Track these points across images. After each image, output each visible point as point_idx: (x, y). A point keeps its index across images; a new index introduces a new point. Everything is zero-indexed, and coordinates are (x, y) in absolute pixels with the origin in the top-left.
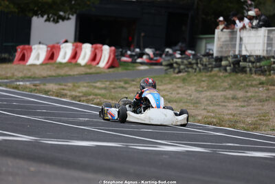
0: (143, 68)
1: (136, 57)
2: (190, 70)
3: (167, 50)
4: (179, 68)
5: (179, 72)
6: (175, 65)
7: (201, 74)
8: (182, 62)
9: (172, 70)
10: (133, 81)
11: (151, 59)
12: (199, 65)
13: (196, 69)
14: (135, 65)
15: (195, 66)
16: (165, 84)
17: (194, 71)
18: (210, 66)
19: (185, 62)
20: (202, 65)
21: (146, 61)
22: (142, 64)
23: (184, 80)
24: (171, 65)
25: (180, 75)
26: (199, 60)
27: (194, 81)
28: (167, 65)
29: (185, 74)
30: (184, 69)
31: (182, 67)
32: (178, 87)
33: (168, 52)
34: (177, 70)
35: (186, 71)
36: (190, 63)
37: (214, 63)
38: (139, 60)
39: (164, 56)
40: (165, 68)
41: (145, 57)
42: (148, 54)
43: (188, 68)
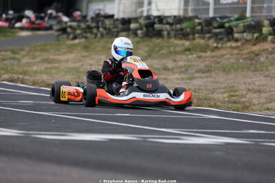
0: (24, 34)
1: (13, 21)
2: (89, 35)
3: (49, 11)
4: (74, 33)
5: (75, 38)
6: (69, 30)
7: (104, 40)
8: (79, 26)
9: (65, 36)
10: (22, 50)
11: (33, 23)
12: (101, 29)
13: (96, 34)
14: (14, 30)
15: (95, 31)
16: (65, 53)
17: (94, 36)
18: (115, 30)
19: (83, 25)
20: (105, 28)
21: (26, 26)
22: (22, 29)
23: (86, 48)
24: (63, 30)
25: (77, 41)
26: (100, 24)
27: (98, 49)
28: (58, 30)
29: (83, 40)
30: (81, 34)
31: (78, 32)
32: (83, 57)
33: (51, 14)
34: (71, 36)
35: (83, 37)
36: (89, 28)
37: (120, 26)
38: (18, 25)
39: (46, 19)
40: (57, 33)
41: (24, 21)
42: (28, 17)
43: (86, 32)
